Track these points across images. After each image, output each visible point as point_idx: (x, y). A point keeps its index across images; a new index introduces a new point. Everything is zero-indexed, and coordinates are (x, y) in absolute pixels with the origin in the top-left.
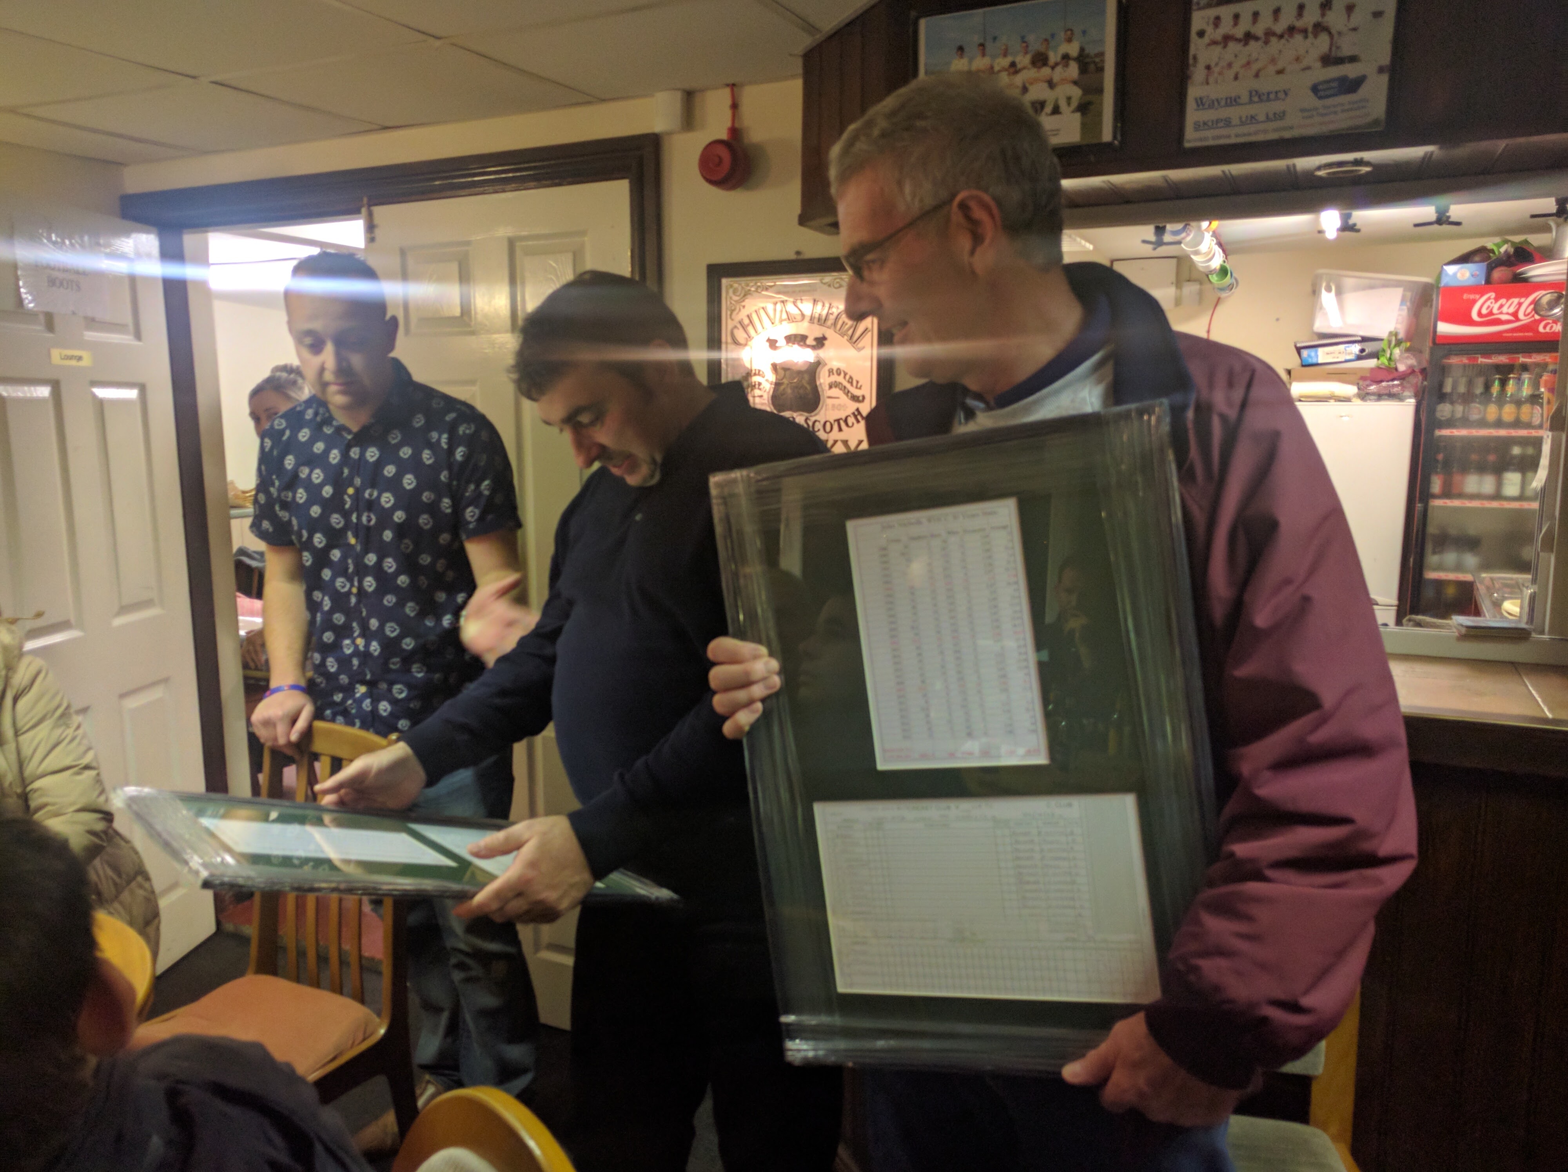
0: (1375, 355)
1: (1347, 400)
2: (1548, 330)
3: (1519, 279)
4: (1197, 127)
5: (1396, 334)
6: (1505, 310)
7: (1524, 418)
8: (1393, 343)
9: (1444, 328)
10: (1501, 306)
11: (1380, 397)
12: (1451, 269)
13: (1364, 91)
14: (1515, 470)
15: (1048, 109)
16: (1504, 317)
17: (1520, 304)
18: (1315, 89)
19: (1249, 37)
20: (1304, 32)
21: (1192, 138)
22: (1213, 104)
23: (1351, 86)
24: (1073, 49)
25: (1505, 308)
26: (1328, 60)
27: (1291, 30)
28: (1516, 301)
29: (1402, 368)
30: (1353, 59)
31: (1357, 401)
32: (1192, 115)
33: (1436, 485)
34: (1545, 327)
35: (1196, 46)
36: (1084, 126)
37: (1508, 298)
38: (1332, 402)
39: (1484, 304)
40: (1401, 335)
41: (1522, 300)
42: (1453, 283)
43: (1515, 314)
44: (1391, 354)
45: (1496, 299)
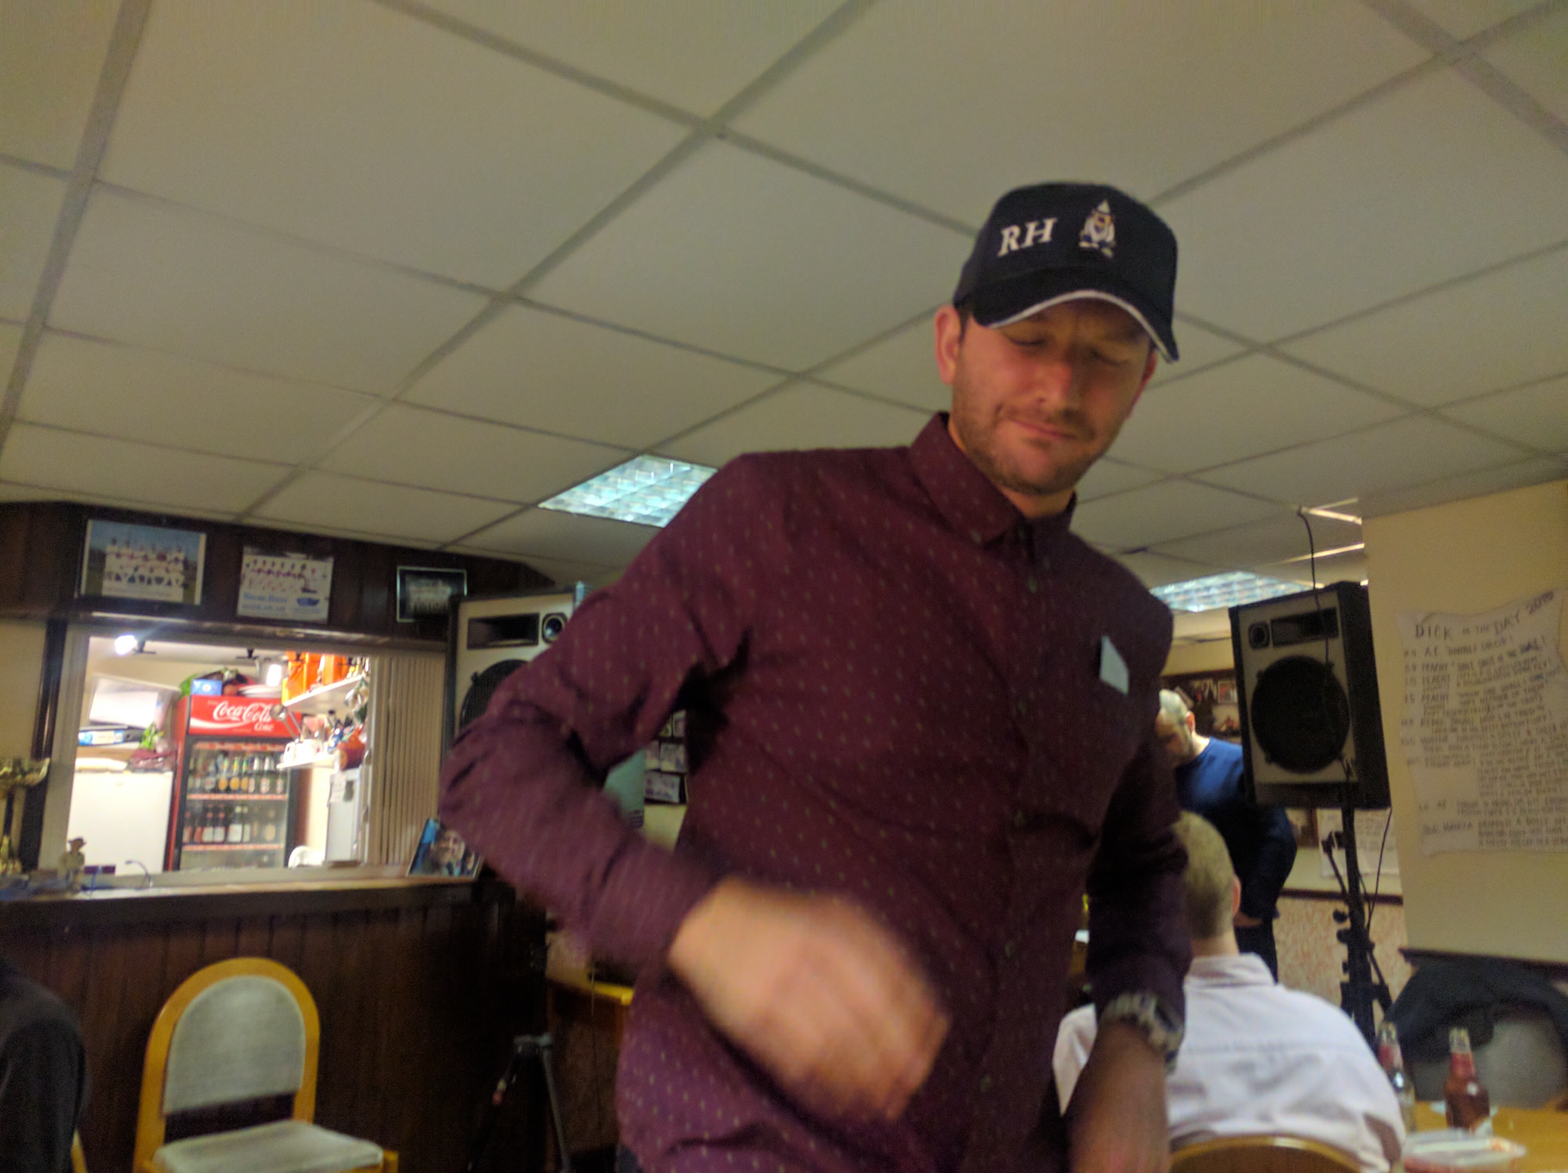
0: (139, 739)
1: (120, 772)
2: (260, 728)
3: (239, 694)
4: (244, 606)
5: (155, 726)
6: (234, 713)
7: (244, 787)
8: (153, 731)
9: (195, 723)
10: (232, 711)
11: (147, 770)
12: (197, 684)
13: (319, 606)
14: (239, 823)
15: (166, 581)
16: (234, 719)
17: (243, 711)
18: (299, 601)
19: (269, 572)
20: (294, 576)
21: (241, 610)
22: (252, 597)
23: (314, 603)
24: (181, 556)
25: (234, 712)
26: (305, 590)
27: (288, 574)
28: (241, 708)
29: (160, 750)
30: (314, 592)
31: (128, 774)
32: (242, 601)
33: (186, 837)
34: (258, 726)
35: (244, 569)
36: (185, 595)
37: (237, 706)
38: (108, 774)
39: (221, 709)
40: (158, 726)
41: (245, 708)
42: (200, 693)
43: (241, 717)
44: (151, 740)
45: (229, 706)
